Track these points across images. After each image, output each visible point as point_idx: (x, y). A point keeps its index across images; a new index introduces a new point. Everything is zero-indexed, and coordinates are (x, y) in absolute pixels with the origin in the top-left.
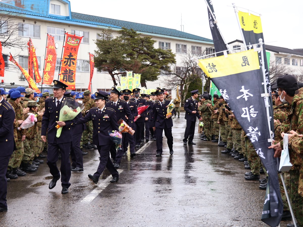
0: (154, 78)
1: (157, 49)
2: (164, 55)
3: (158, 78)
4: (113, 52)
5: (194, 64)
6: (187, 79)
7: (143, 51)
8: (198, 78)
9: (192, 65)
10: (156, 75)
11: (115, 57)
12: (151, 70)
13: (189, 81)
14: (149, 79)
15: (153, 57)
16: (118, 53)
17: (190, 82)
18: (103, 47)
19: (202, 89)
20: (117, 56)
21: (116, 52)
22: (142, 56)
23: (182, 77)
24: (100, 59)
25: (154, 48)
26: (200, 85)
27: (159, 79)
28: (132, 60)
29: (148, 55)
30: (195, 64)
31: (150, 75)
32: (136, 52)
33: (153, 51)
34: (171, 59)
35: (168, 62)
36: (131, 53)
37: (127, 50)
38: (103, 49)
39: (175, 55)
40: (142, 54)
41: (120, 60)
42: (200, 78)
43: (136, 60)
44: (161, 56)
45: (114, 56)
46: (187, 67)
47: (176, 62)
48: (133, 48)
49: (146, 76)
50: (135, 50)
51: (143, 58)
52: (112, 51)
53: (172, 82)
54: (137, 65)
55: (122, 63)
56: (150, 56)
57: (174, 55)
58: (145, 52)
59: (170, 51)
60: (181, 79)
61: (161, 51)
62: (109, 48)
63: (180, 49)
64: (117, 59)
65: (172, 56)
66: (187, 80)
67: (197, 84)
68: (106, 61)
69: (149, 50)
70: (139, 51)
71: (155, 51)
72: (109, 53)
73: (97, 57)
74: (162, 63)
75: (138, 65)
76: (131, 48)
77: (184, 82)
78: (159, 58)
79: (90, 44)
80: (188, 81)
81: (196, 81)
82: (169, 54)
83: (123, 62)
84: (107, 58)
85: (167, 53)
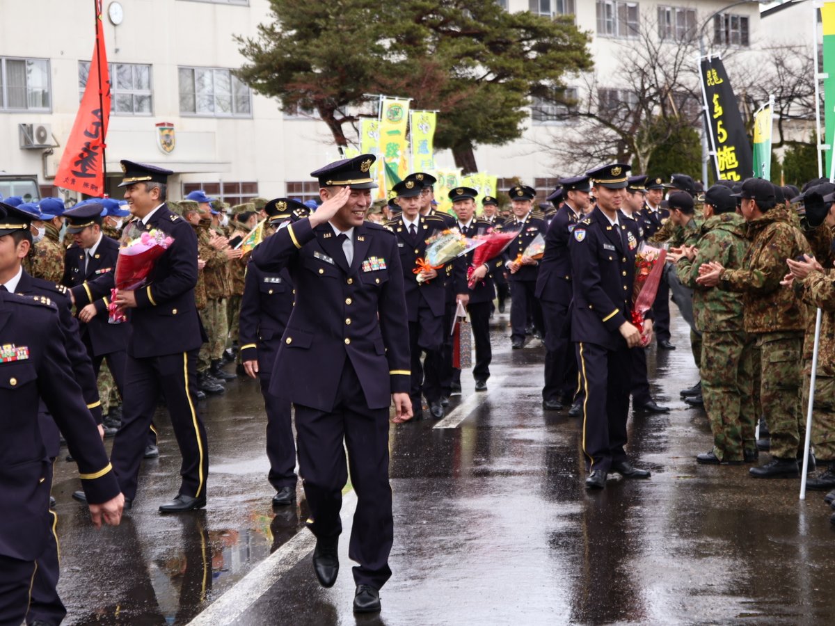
0: (504, 131)
1: (515, 16)
2: (545, 37)
3: (521, 130)
4: (335, 27)
5: (666, 75)
6: (642, 132)
7: (457, 24)
8: (683, 127)
9: (661, 77)
10: (512, 118)
11: (343, 50)
12: (489, 98)
13: (650, 140)
14: (484, 138)
15: (498, 46)
16: (352, 31)
17: (655, 146)
18: (292, 10)
19: (700, 171)
20: (351, 44)
21: (345, 27)
22: (453, 44)
23: (621, 127)
24: (279, 58)
25: (502, 13)
26: (695, 156)
27: (524, 134)
28: (413, 61)
29: (481, 40)
30: (671, 74)
31: (486, 120)
32: (431, 30)
33: (497, 25)
34: (573, 54)
35: (559, 65)
36: (408, 33)
37: (393, 22)
38: (293, 17)
39: (589, 36)
40: (455, 35)
41: (364, 63)
42: (692, 130)
43: (427, 61)
44: (533, 42)
45: (336, 46)
46: (639, 85)
47: (592, 63)
48: (418, 12)
49: (471, 124)
50: (425, 21)
51: (459, 51)
52: (327, 24)
53: (585, 148)
54: (433, 80)
55: (370, 72)
56: (486, 45)
57: (585, 38)
58: (468, 28)
59: (570, 21)
60: (620, 137)
61: (529, 21)
62: (317, 16)
63: (611, 20)
64: (350, 55)
65: (578, 42)
66: (640, 137)
67: (681, 153)
68: (306, 68)
69: (483, 19)
70: (444, 23)
71: (508, 22)
72: (316, 31)
73: (269, 54)
74: (539, 70)
75: (437, 81)
76: (411, 12)
77: (629, 147)
78: (527, 52)
79: (251, 4)
80: (644, 141)
81: (677, 139)
82: (566, 36)
83: (376, 70)
84: (308, 54)
85: (554, 28)
